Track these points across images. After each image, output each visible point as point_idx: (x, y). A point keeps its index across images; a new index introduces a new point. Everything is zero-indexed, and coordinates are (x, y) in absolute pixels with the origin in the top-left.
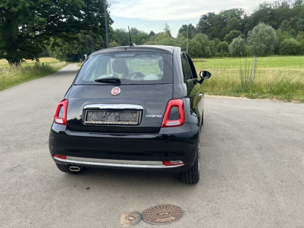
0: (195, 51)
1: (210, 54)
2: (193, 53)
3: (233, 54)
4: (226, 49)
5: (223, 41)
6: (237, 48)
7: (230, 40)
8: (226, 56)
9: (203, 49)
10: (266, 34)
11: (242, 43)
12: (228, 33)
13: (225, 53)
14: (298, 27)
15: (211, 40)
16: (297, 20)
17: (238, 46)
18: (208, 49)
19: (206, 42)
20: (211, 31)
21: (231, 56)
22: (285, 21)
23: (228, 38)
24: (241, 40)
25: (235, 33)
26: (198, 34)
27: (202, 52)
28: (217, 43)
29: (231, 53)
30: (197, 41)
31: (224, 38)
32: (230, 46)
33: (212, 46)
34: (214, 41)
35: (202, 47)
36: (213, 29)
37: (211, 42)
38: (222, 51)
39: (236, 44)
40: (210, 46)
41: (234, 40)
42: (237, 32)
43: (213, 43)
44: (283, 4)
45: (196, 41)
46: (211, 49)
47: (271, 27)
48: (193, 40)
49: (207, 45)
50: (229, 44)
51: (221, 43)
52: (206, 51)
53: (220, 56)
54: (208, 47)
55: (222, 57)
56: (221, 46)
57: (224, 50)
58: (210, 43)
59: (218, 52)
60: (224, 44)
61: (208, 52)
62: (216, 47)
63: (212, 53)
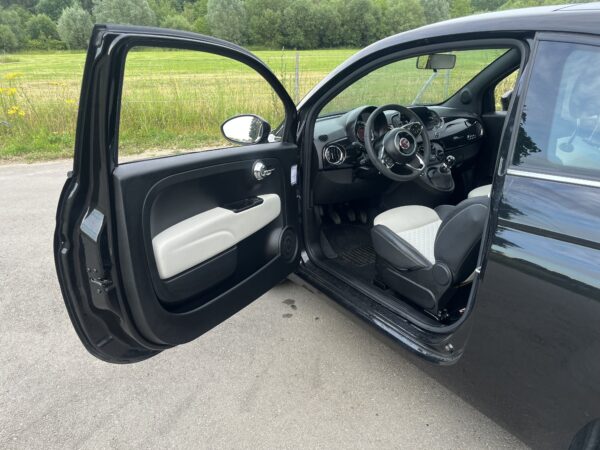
1: (16, 44)
3: (71, 44)
4: (51, 32)
5: (34, 12)
6: (77, 31)
7: (54, 12)
8: (54, 48)
11: (83, 18)
13: (52, 42)
17: (79, 25)
18: (6, 30)
21: (66, 49)
24: (82, 12)
28: (24, 19)
29: (64, 40)
31: (36, 6)
32: (60, 26)
33: (15, 23)
34: (15, 13)
38: (43, 37)
39: (72, 23)
40: (10, 24)
41: (66, 13)
43: (13, 16)
46: (14, 31)
50: (55, 16)
51: (34, 18)
52: (4, 36)
53: (42, 49)
54: (7, 27)
55: (46, 49)
56: (35, 24)
57: (46, 35)
58: (6, 16)
59: (32, 39)
60: (43, 19)
61: (10, 38)
62: (25, 26)
63: (20, 40)
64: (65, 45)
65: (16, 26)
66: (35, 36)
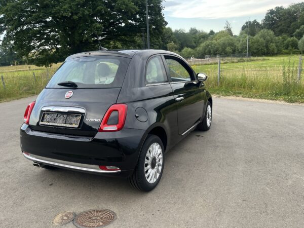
0: (258, 49)
1: (276, 52)
2: (255, 51)
3: (303, 51)
4: (295, 45)
5: (292, 36)
7: (300, 36)
8: (294, 53)
9: (267, 47)
12: (298, 28)
13: (294, 50)
15: (277, 36)
18: (273, 46)
19: (271, 38)
20: (278, 26)
21: (301, 54)
23: (298, 33)
26: (262, 31)
27: (265, 49)
28: (284, 39)
29: (301, 49)
30: (261, 38)
31: (294, 34)
32: (300, 42)
33: (278, 42)
34: (280, 37)
35: (266, 44)
36: (281, 24)
37: (277, 38)
38: (290, 48)
40: (276, 43)
43: (279, 39)
45: (259, 38)
46: (277, 46)
48: (257, 37)
49: (272, 42)
50: (299, 40)
51: (290, 39)
52: (271, 49)
53: (288, 54)
54: (274, 44)
55: (290, 54)
56: (289, 42)
57: (292, 47)
58: (275, 39)
59: (285, 49)
60: (294, 40)
61: (273, 49)
62: (284, 44)
63: (278, 50)
64: (300, 51)
65: (279, 44)
66: (287, 48)
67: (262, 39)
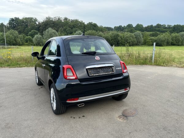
0: (10, 41)
1: (21, 44)
2: (8, 42)
3: (36, 44)
4: (31, 41)
5: (27, 36)
6: (38, 41)
7: (33, 36)
8: (32, 45)
9: (15, 40)
10: (53, 34)
11: (40, 38)
12: (30, 31)
14: (68, 32)
15: (19, 34)
16: (67, 28)
17: (39, 39)
18: (19, 40)
19: (17, 35)
20: (18, 29)
21: (35, 45)
22: (61, 28)
23: (31, 34)
24: (40, 36)
25: (35, 32)
26: (10, 30)
27: (15, 42)
28: (24, 37)
29: (35, 43)
31: (28, 34)
32: (34, 39)
33: (21, 38)
34: (22, 36)
35: (15, 39)
36: (20, 28)
38: (29, 42)
39: (37, 39)
40: (20, 38)
41: (36, 36)
42: (36, 31)
44: (58, 19)
45: (9, 35)
46: (21, 40)
47: (55, 31)
48: (7, 33)
49: (18, 38)
52: (18, 41)
53: (28, 45)
55: (29, 45)
56: (27, 39)
57: (30, 42)
58: (19, 36)
59: (26, 42)
60: (30, 38)
61: (20, 42)
62: (24, 39)
63: (22, 43)
65: (22, 39)
66: (27, 42)
67: (11, 35)
